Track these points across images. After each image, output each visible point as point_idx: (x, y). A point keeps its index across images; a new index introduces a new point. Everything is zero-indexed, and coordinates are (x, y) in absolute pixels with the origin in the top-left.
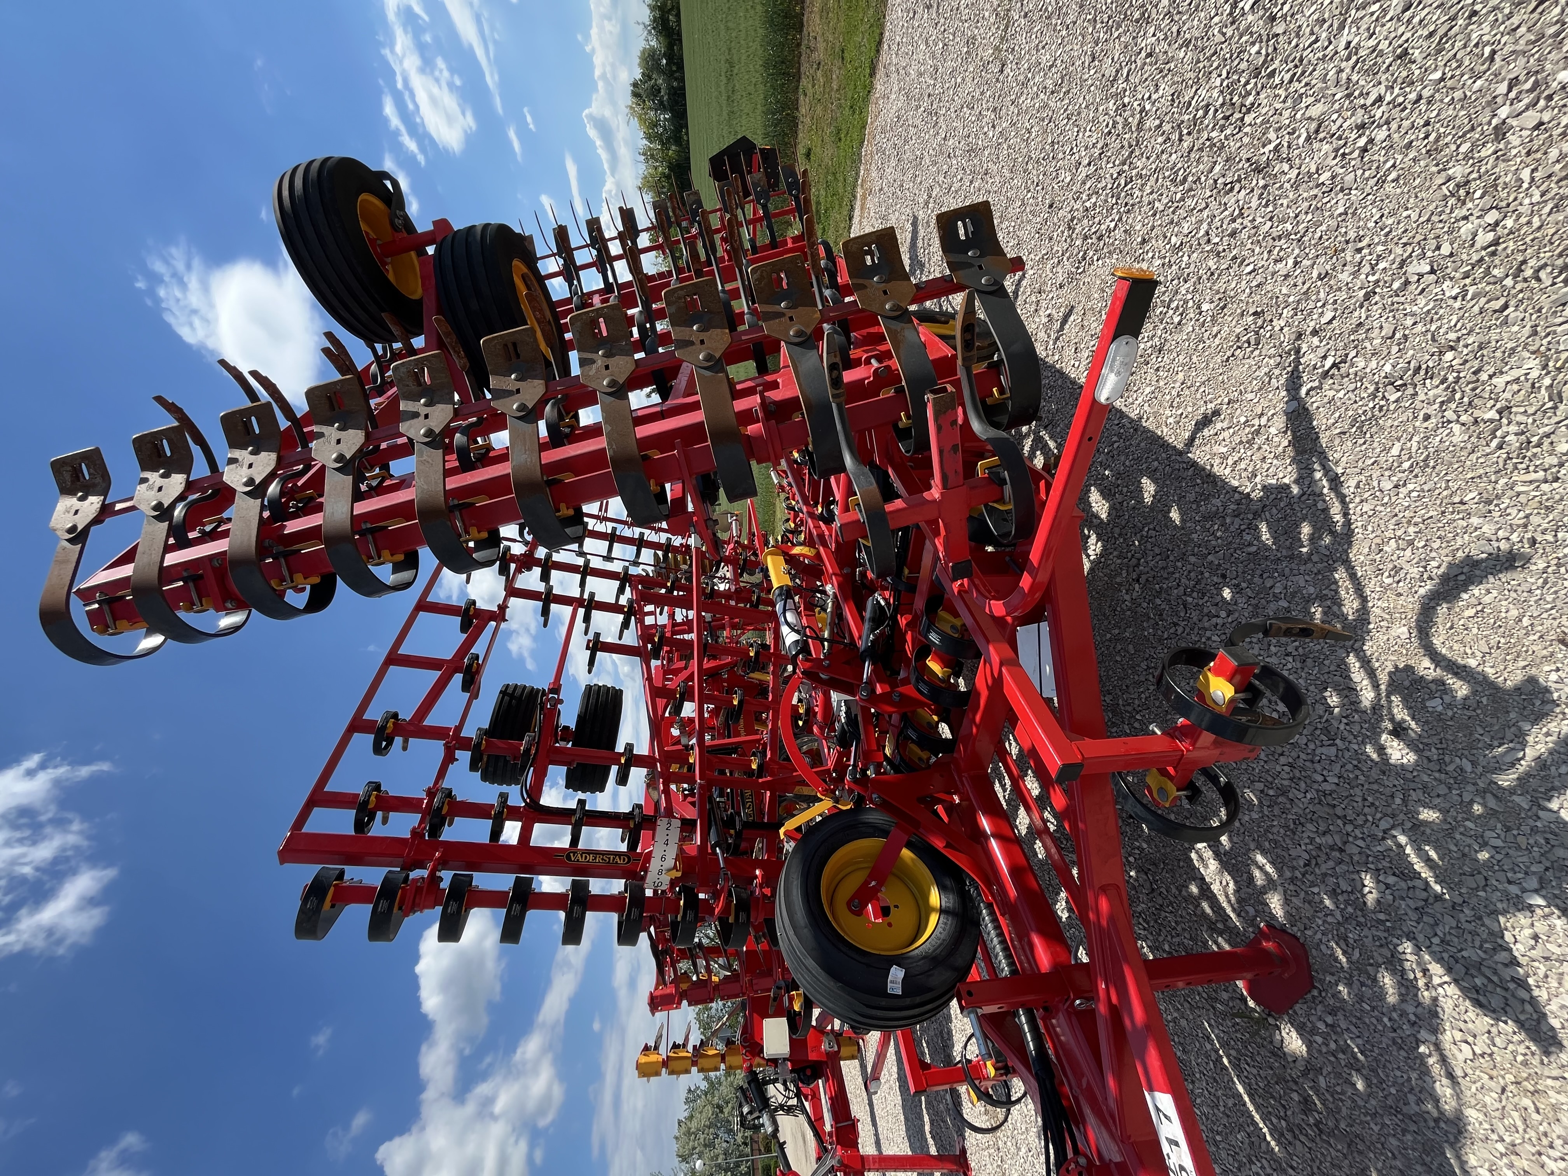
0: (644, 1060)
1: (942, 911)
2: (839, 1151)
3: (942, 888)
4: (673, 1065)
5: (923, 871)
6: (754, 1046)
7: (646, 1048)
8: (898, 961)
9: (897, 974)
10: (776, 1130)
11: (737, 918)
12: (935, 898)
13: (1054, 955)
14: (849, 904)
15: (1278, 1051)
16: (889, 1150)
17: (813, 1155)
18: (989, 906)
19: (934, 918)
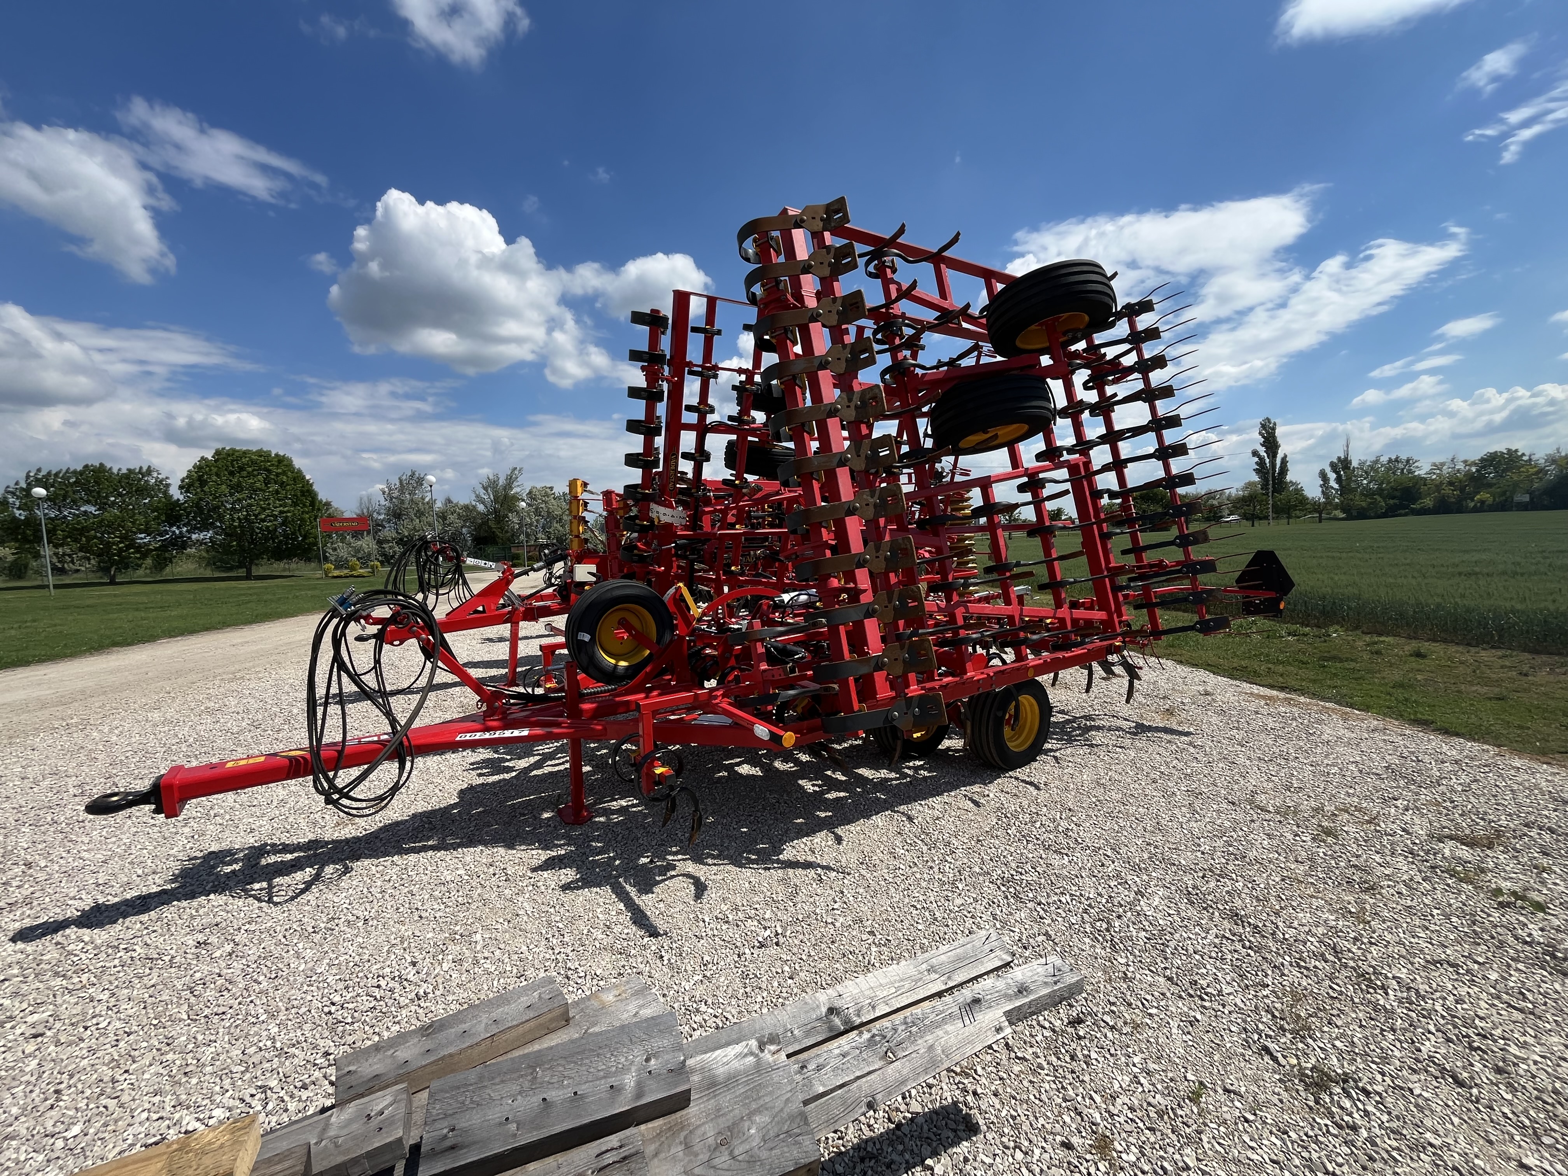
0: (579, 483)
1: (616, 666)
2: (522, 609)
3: (627, 668)
4: (575, 503)
5: (637, 660)
6: (581, 558)
7: (585, 484)
8: (593, 639)
9: (587, 638)
10: (535, 570)
11: (636, 555)
12: (623, 664)
13: (587, 711)
14: (624, 619)
15: (544, 810)
16: (521, 645)
17: (521, 593)
18: (615, 689)
19: (613, 661)
